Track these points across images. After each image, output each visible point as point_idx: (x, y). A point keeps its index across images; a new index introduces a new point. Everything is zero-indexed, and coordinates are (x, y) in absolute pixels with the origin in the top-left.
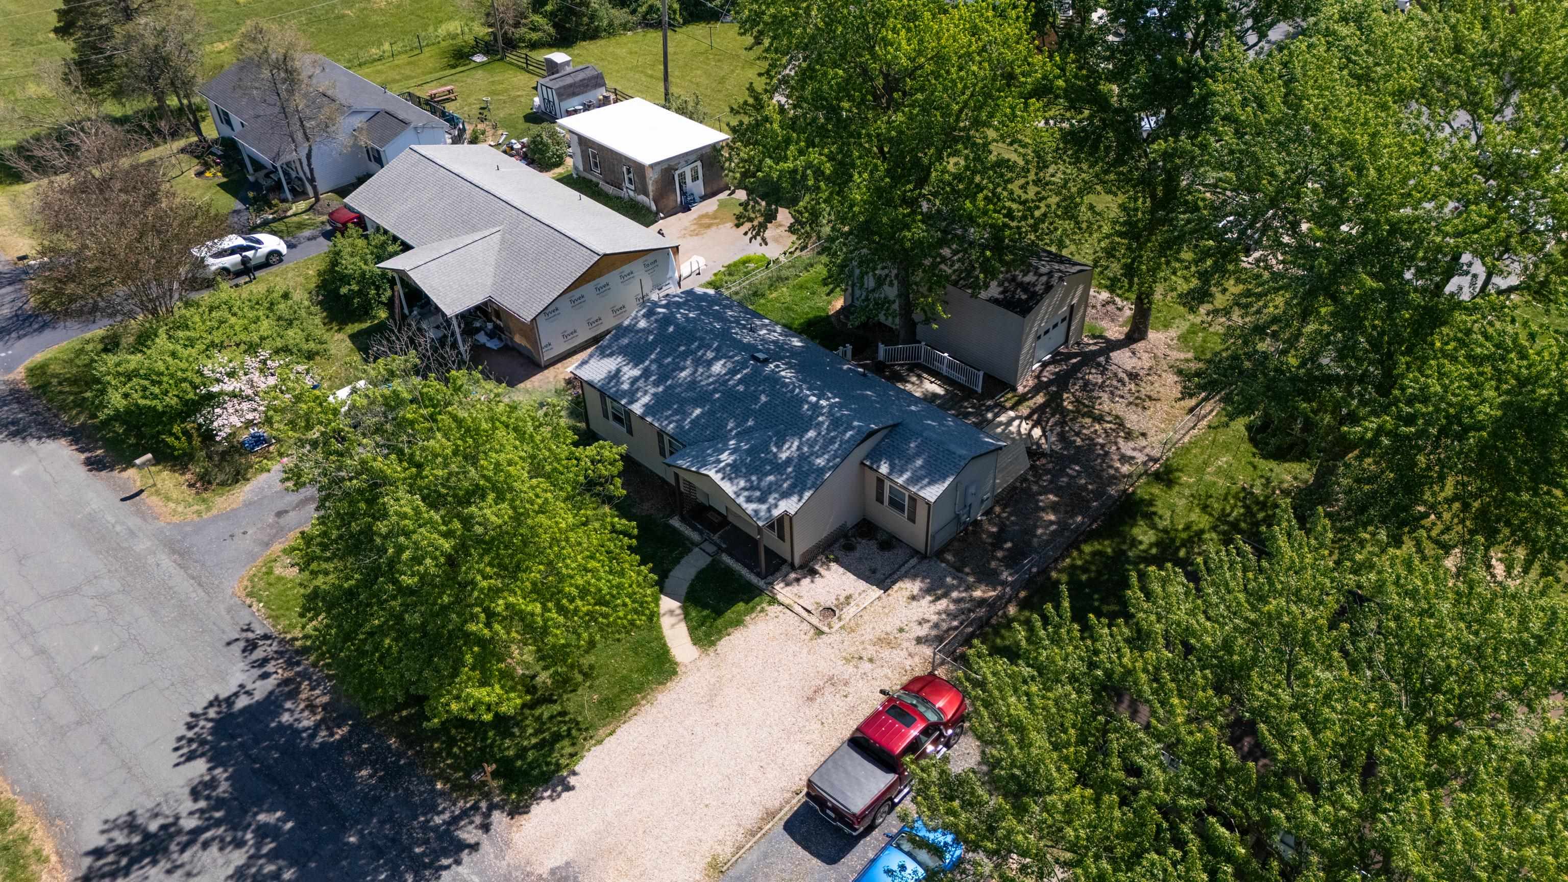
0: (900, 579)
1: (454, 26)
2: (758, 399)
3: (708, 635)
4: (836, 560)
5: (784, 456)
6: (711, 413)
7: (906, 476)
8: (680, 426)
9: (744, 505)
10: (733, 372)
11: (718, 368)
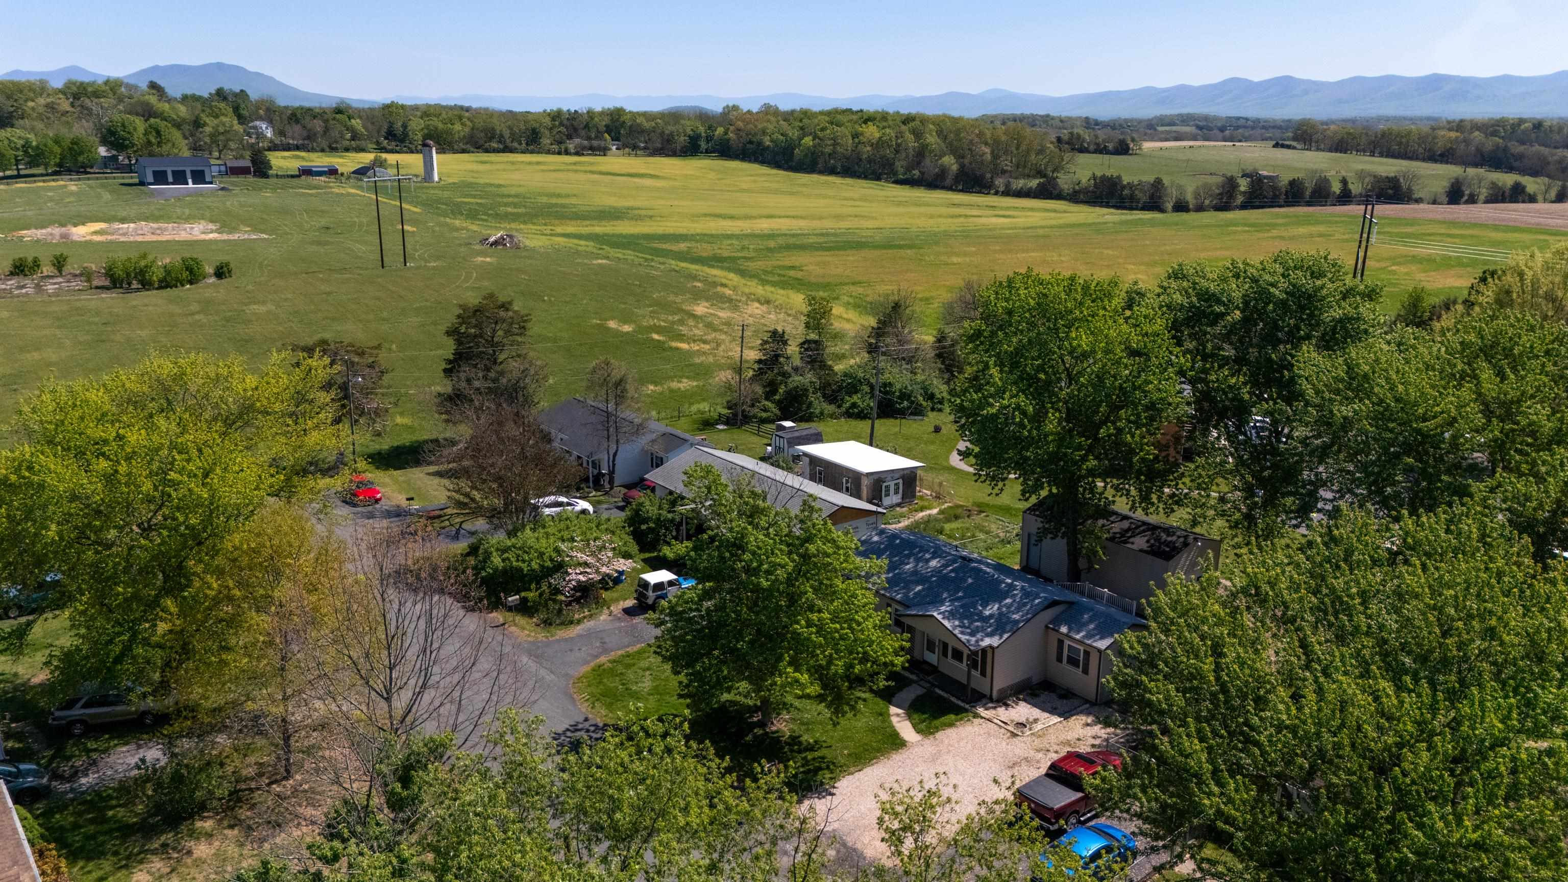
0: (1077, 714)
1: (704, 406)
2: (966, 581)
3: (928, 728)
4: (1025, 700)
5: (987, 613)
6: (930, 588)
7: (1082, 634)
8: (906, 595)
9: (960, 636)
10: (945, 566)
11: (934, 563)
